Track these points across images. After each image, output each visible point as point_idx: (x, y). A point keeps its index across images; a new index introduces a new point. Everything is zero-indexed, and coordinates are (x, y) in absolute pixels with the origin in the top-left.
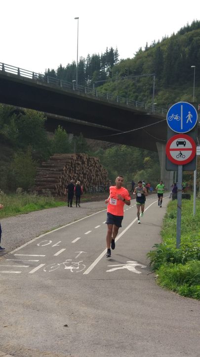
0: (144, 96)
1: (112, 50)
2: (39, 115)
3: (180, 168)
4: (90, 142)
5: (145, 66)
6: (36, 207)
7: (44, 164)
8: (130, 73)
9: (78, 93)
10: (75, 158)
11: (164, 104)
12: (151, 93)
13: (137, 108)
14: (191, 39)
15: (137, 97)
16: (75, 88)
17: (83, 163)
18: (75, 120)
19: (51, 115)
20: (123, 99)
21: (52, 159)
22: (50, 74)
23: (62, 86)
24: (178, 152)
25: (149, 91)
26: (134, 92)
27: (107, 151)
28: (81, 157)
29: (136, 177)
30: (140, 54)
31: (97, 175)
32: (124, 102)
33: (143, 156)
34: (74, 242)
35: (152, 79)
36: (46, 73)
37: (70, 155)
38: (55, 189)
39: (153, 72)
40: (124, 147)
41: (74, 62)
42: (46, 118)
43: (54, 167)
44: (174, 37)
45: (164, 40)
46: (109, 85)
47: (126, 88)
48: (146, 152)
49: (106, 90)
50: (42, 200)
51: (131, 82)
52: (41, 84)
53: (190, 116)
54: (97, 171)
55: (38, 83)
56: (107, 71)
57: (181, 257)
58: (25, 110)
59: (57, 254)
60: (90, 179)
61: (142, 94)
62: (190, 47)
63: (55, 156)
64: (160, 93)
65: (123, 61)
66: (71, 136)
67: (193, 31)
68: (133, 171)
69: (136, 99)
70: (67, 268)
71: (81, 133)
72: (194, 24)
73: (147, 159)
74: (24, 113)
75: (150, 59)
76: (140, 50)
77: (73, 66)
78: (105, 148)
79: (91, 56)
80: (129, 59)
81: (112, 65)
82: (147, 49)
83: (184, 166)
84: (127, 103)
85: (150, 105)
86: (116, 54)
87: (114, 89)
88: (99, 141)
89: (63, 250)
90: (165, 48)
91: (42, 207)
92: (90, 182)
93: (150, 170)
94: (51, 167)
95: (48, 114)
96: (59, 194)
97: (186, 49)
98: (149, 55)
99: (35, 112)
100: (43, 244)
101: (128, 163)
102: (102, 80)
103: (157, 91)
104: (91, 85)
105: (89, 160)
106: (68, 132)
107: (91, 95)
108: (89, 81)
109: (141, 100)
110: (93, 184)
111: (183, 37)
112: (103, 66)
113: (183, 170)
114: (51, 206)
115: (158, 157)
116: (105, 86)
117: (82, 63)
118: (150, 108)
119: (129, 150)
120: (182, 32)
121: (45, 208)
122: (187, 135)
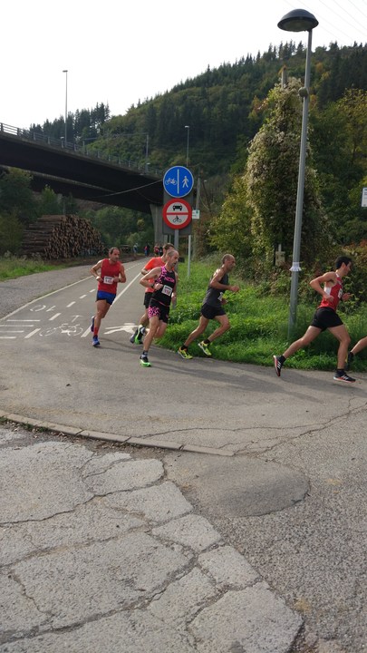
0: (137, 155)
1: (103, 105)
2: (25, 174)
3: (177, 232)
4: (80, 202)
5: (138, 124)
6: (26, 272)
7: (31, 226)
8: (122, 131)
9: (67, 151)
10: (65, 220)
11: (157, 165)
12: (144, 152)
13: (130, 168)
14: (184, 98)
15: (129, 156)
16: (64, 146)
17: (74, 225)
18: (63, 179)
19: (37, 173)
20: (115, 159)
21: (40, 221)
22: (36, 129)
23: (49, 143)
24: (175, 216)
25: (141, 150)
26: (127, 151)
27: (99, 213)
28: (71, 219)
29: (129, 240)
30: (132, 111)
31: (89, 238)
32: (116, 160)
33: (136, 219)
34: (69, 306)
35: (145, 138)
36: (31, 129)
37: (59, 217)
38: (44, 252)
39: (145, 131)
40: (116, 208)
41: (62, 118)
42: (32, 177)
43: (43, 229)
44: (167, 95)
45: (157, 97)
46: (100, 142)
47: (118, 146)
48: (139, 214)
49: (97, 147)
50: (31, 264)
51: (122, 140)
52: (26, 141)
53: (186, 180)
54: (89, 234)
55: (23, 140)
56: (98, 127)
57: (177, 318)
58: (9, 168)
59: (51, 319)
60: (81, 242)
61: (134, 153)
62: (183, 106)
63: (44, 217)
64: (153, 153)
65: (114, 117)
66: (60, 197)
67: (187, 90)
68: (126, 233)
69: (128, 159)
70: (63, 332)
71: (70, 193)
72: (188, 82)
73: (140, 221)
74: (7, 172)
75: (143, 116)
76: (133, 107)
77: (61, 121)
78: (96, 210)
79: (80, 111)
80: (120, 116)
81: (103, 122)
82: (139, 106)
83: (180, 230)
84: (119, 162)
85: (144, 165)
86: (107, 110)
87: (105, 147)
88: (89, 202)
89: (58, 314)
90: (158, 106)
91: (32, 272)
92: (81, 245)
93: (143, 233)
94: (39, 229)
95: (34, 173)
96: (48, 257)
97: (180, 108)
98: (141, 113)
99: (20, 170)
100: (36, 309)
101: (121, 225)
102: (92, 136)
103: (150, 151)
104: (81, 143)
105: (80, 222)
106: (57, 192)
107: (80, 153)
108: (78, 138)
109: (134, 160)
110: (85, 247)
111: (176, 95)
112: (93, 122)
113: (180, 234)
114: (42, 270)
115: (151, 219)
116: (95, 143)
117: (70, 118)
118: (143, 168)
119: (122, 211)
120: (176, 89)
121: (34, 273)
122: (183, 200)
